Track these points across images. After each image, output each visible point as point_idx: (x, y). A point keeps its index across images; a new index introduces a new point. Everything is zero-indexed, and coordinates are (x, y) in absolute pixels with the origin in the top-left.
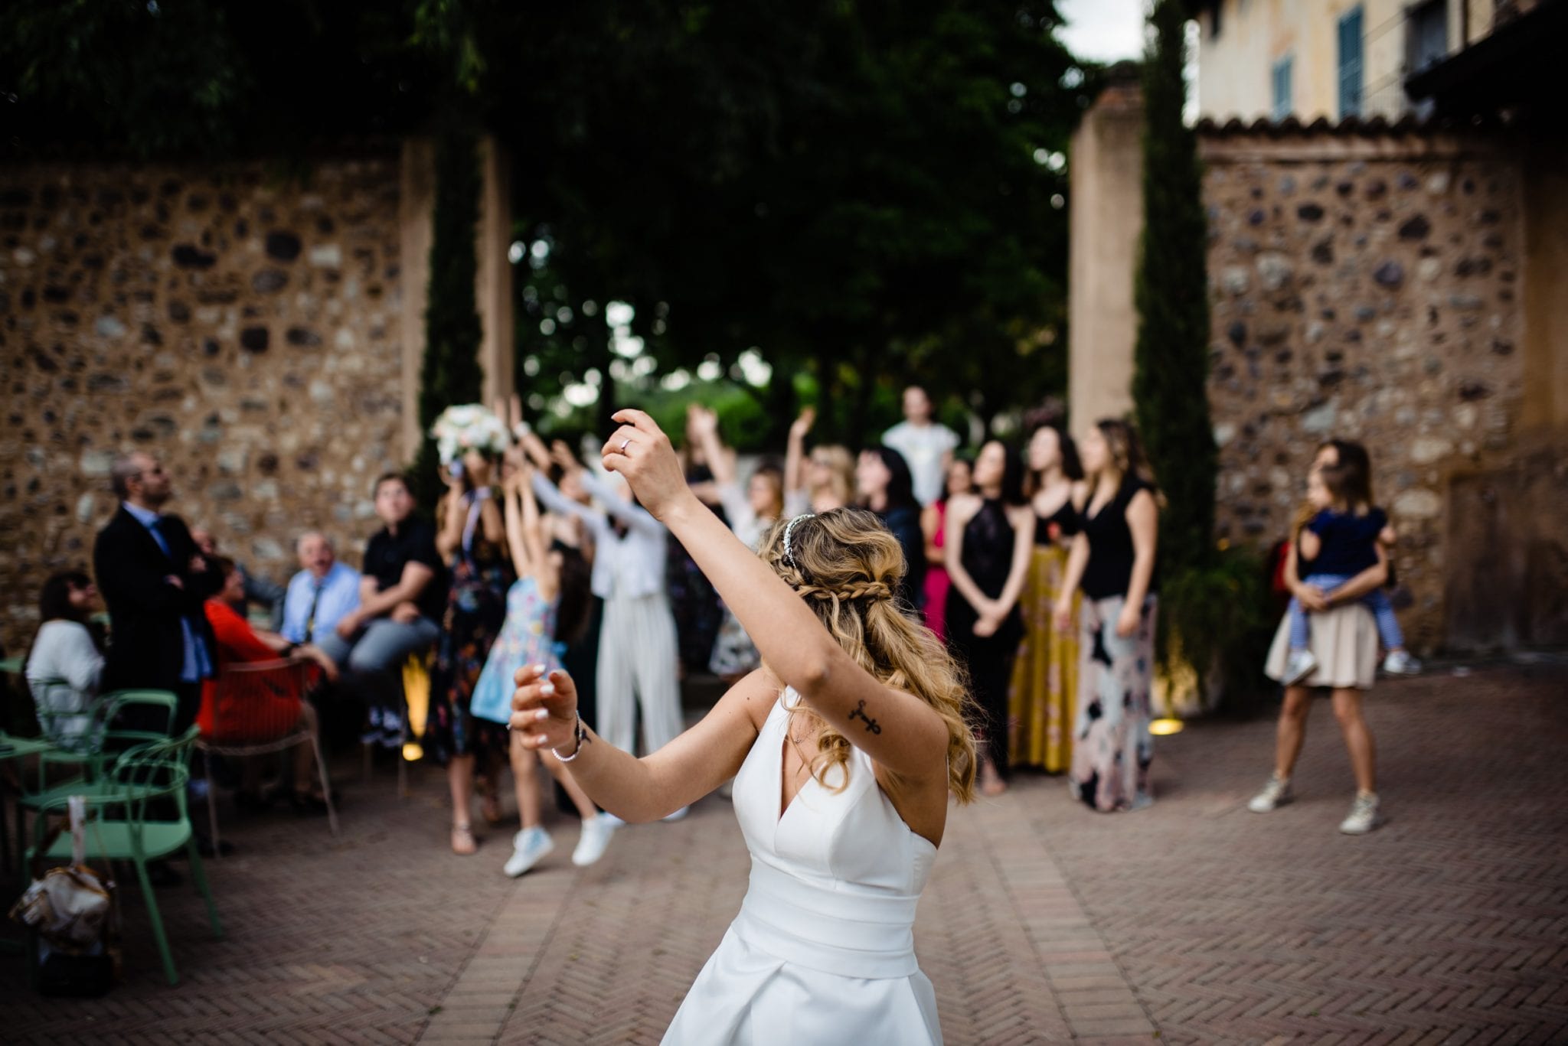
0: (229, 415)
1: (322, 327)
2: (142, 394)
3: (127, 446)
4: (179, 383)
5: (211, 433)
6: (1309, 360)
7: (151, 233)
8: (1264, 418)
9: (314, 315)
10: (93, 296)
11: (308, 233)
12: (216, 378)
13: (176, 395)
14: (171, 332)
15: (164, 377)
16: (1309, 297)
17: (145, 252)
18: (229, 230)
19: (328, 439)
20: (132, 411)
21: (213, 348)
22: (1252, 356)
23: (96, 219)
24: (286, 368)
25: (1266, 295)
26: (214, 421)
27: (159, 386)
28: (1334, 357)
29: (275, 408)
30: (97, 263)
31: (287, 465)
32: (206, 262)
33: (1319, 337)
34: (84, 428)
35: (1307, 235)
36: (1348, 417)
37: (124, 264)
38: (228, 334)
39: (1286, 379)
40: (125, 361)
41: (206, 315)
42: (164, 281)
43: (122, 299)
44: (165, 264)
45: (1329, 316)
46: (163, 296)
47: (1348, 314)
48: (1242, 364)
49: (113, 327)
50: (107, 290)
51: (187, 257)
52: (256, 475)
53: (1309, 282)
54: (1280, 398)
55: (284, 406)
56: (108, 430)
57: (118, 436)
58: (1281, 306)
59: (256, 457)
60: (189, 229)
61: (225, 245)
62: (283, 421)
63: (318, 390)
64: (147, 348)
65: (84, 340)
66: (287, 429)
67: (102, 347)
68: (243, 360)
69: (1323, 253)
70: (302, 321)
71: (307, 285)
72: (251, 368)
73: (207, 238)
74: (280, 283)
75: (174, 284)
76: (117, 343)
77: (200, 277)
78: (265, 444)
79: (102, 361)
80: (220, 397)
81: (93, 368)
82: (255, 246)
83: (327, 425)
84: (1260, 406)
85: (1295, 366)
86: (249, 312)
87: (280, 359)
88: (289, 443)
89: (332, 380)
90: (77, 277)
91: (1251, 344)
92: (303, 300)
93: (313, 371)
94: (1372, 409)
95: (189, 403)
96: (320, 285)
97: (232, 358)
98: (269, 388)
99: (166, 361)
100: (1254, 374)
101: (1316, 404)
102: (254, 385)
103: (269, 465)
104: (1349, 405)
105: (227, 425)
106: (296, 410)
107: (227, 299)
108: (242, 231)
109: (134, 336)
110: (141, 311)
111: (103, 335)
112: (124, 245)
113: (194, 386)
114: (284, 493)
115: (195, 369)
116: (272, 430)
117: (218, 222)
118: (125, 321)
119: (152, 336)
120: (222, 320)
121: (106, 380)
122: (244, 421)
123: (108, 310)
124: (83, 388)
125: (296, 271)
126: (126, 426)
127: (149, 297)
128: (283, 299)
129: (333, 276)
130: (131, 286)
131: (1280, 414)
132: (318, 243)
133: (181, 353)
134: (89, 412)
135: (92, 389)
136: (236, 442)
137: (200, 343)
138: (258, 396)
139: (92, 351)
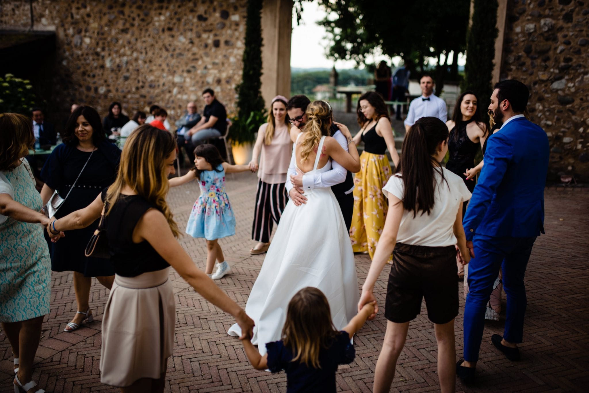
0: (209, 66)
1: (233, 40)
2: (189, 59)
3: (185, 74)
4: (197, 56)
5: (205, 71)
6: (557, 61)
7: (192, 11)
8: (535, 83)
9: (231, 36)
10: (178, 30)
11: (231, 10)
12: (207, 55)
13: (196, 60)
14: (196, 41)
15: (194, 54)
16: (560, 35)
17: (190, 17)
18: (211, 10)
19: (234, 74)
20: (187, 64)
21: (206, 46)
22: (533, 58)
23: (179, 7)
24: (224, 53)
25: (542, 34)
26: (206, 68)
27: (192, 57)
28: (567, 60)
29: (221, 65)
30: (179, 20)
31: (223, 82)
32: (205, 19)
33: (562, 52)
34: (175, 69)
35: (562, 10)
36: (571, 85)
37: (186, 20)
38: (210, 41)
39: (546, 68)
40: (185, 49)
41: (205, 36)
42: (195, 25)
43: (185, 31)
44: (195, 20)
45: (568, 43)
46: (195, 30)
47: (576, 43)
48: (528, 62)
49: (182, 39)
50: (181, 28)
51: (201, 18)
52: (216, 85)
53: (561, 29)
54: (543, 76)
55: (223, 64)
56: (181, 69)
57: (183, 71)
58: (547, 39)
59: (216, 79)
60: (201, 9)
61: (210, 15)
62: (223, 69)
63: (232, 59)
64: (190, 45)
65: (176, 43)
66: (223, 71)
67: (179, 44)
68: (213, 49)
69: (568, 18)
70: (228, 39)
71: (230, 28)
72: (215, 52)
73: (206, 12)
74: (223, 26)
75: (197, 26)
76: (183, 44)
77: (204, 24)
78: (218, 75)
79: (180, 49)
80: (207, 60)
81: (178, 51)
82: (217, 15)
83: (234, 70)
84: (533, 78)
85: (551, 63)
86: (215, 35)
87: (223, 49)
88: (224, 75)
89: (235, 57)
90: (174, 24)
91: (533, 54)
92: (229, 32)
93: (231, 53)
94: (582, 81)
95: (200, 62)
96: (234, 27)
97: (211, 49)
98: (219, 59)
99: (195, 49)
100: (533, 66)
101: (558, 78)
102: (216, 57)
103: (219, 82)
104: (571, 80)
105: (209, 69)
106: (226, 65)
107: (210, 31)
108: (215, 10)
109: (188, 41)
110: (189, 34)
111: (180, 41)
112: (185, 15)
113: (201, 57)
114: (222, 90)
115: (202, 52)
116: (220, 71)
117: (209, 7)
118: (185, 37)
119: (192, 42)
120: (209, 37)
121: (180, 54)
122: (213, 68)
123: (181, 34)
124: (175, 56)
125: (228, 23)
126: (185, 69)
127: (191, 30)
128: (224, 31)
129: (237, 24)
130: (187, 27)
131: (543, 81)
132: (233, 14)
133: (198, 47)
134: (177, 64)
135: (177, 57)
136: (211, 74)
137: (203, 45)
138: (217, 61)
139: (177, 46)
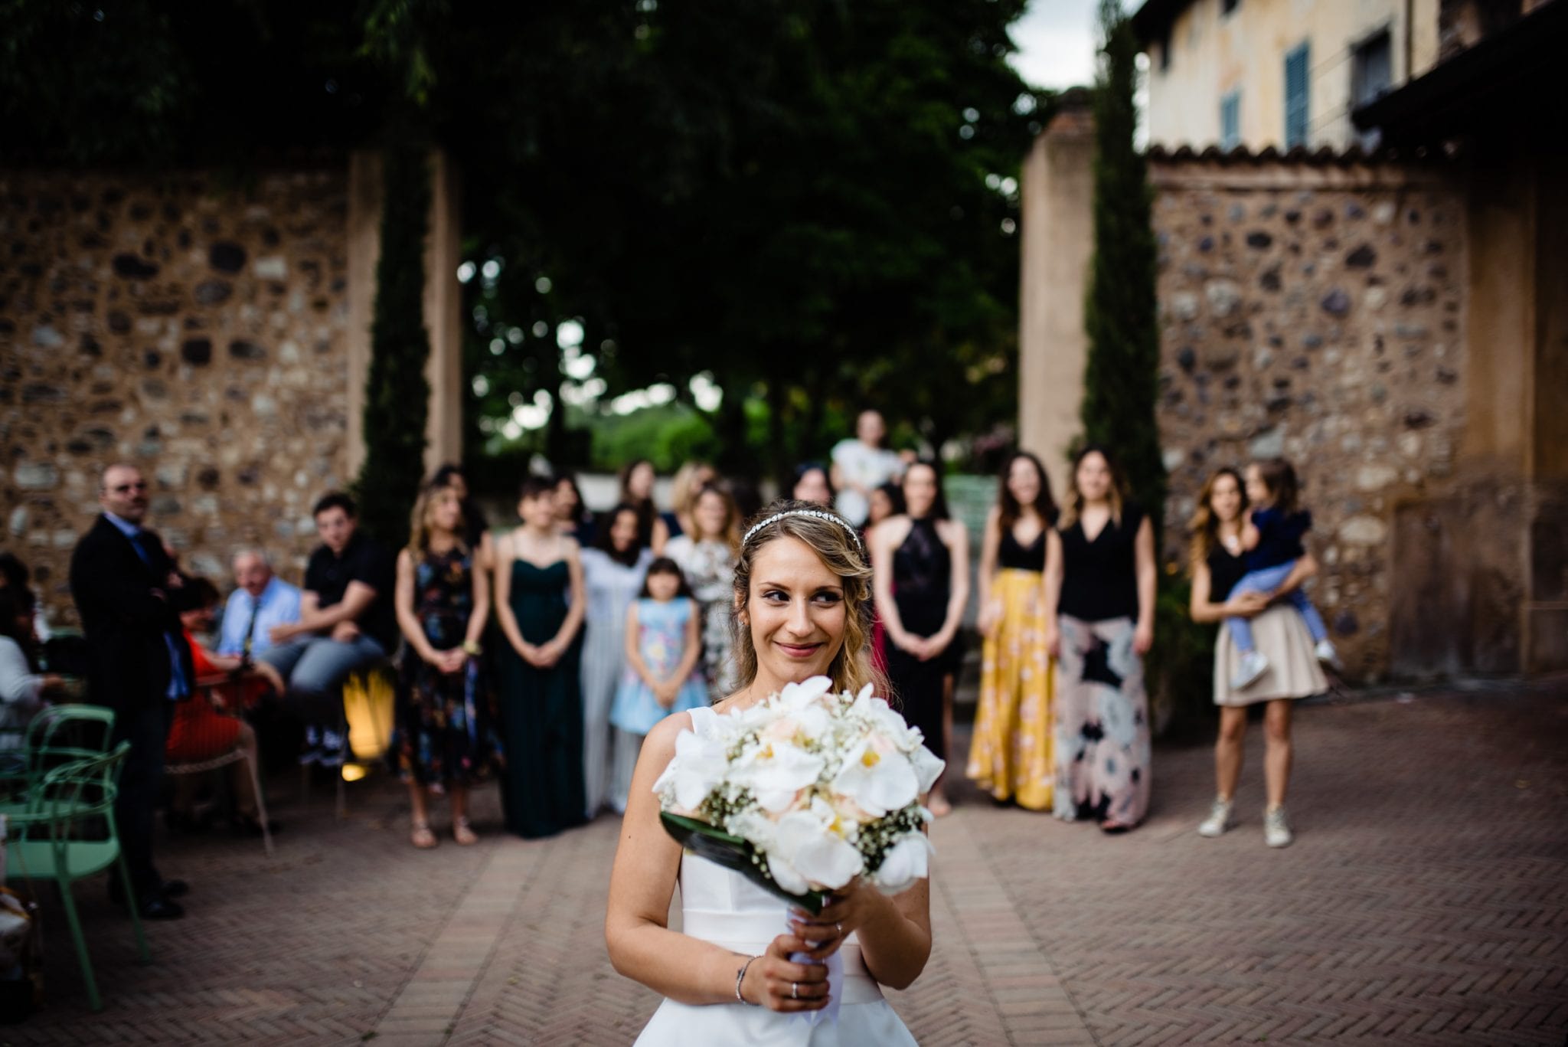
0: (168, 428)
1: (266, 339)
2: (79, 405)
3: (63, 459)
4: (117, 395)
5: (150, 446)
6: (1257, 386)
7: (91, 241)
8: (1212, 444)
9: (257, 327)
10: (31, 305)
11: (253, 245)
12: (156, 390)
13: (115, 407)
14: (111, 343)
15: (102, 388)
16: (1257, 324)
17: (85, 261)
18: (172, 240)
19: (270, 453)
20: (69, 423)
21: (154, 360)
22: (1201, 382)
23: (34, 227)
24: (228, 381)
25: (1215, 322)
26: (154, 434)
27: (97, 398)
28: (1282, 384)
29: (216, 422)
30: (35, 272)
31: (228, 479)
32: (148, 272)
33: (1267, 364)
34: (19, 440)
35: (1256, 262)
36: (1295, 444)
37: (62, 273)
38: (170, 344)
39: (1234, 405)
40: (63, 370)
41: (147, 326)
42: (104, 290)
43: (61, 308)
44: (106, 273)
45: (1277, 343)
46: (103, 305)
47: (1296, 341)
48: (1190, 390)
49: (51, 337)
50: (44, 299)
51: (129, 267)
52: (196, 489)
53: (1257, 309)
54: (1228, 424)
55: (225, 419)
56: (43, 442)
57: (53, 448)
58: (1230, 333)
59: (196, 471)
60: (131, 238)
61: (168, 256)
62: (225, 434)
63: (261, 404)
64: (85, 358)
65: (20, 349)
66: (228, 443)
67: (38, 356)
68: (184, 372)
69: (1271, 280)
70: (245, 333)
71: (251, 297)
72: (192, 381)
73: (149, 248)
74: (223, 294)
75: (114, 294)
76: (55, 353)
77: (141, 287)
78: (206, 458)
79: (38, 371)
80: (159, 409)
81: (29, 378)
82: (198, 257)
83: (269, 439)
84: (1209, 432)
85: (1244, 392)
86: (191, 324)
87: (223, 372)
88: (230, 457)
89: (275, 393)
90: (14, 285)
91: (1201, 370)
92: (247, 313)
93: (255, 385)
94: (1319, 436)
95: (128, 416)
96: (265, 297)
97: (173, 370)
98: (211, 401)
99: (105, 372)
100: (1203, 399)
101: (1264, 430)
102: (195, 397)
103: (210, 479)
104: (1296, 432)
105: (167, 438)
106: (238, 424)
107: (168, 310)
108: (186, 241)
109: (72, 347)
110: (79, 321)
111: (41, 345)
112: (63, 254)
113: (134, 398)
114: (224, 509)
115: (135, 380)
116: (213, 444)
117: (161, 232)
118: (63, 331)
119: (91, 346)
120: (163, 331)
121: (43, 390)
122: (183, 435)
123: (46, 320)
124: (18, 399)
125: (240, 283)
126: (62, 438)
127: (88, 307)
128: (226, 311)
129: (278, 289)
130: (69, 295)
131: (1229, 439)
132: (263, 255)
133: (121, 365)
134: (25, 423)
135: (28, 400)
136: (176, 455)
137: (140, 354)
138: (200, 409)
139: (29, 361)
